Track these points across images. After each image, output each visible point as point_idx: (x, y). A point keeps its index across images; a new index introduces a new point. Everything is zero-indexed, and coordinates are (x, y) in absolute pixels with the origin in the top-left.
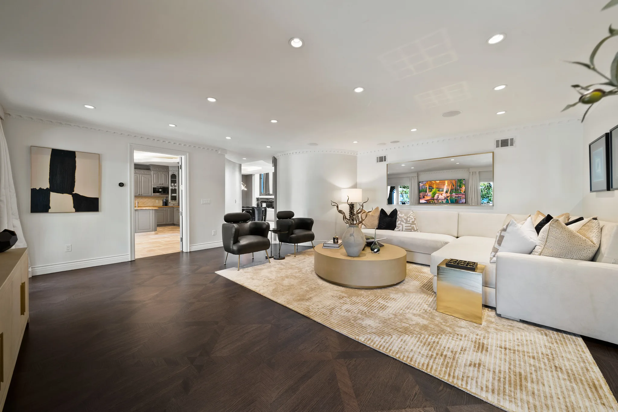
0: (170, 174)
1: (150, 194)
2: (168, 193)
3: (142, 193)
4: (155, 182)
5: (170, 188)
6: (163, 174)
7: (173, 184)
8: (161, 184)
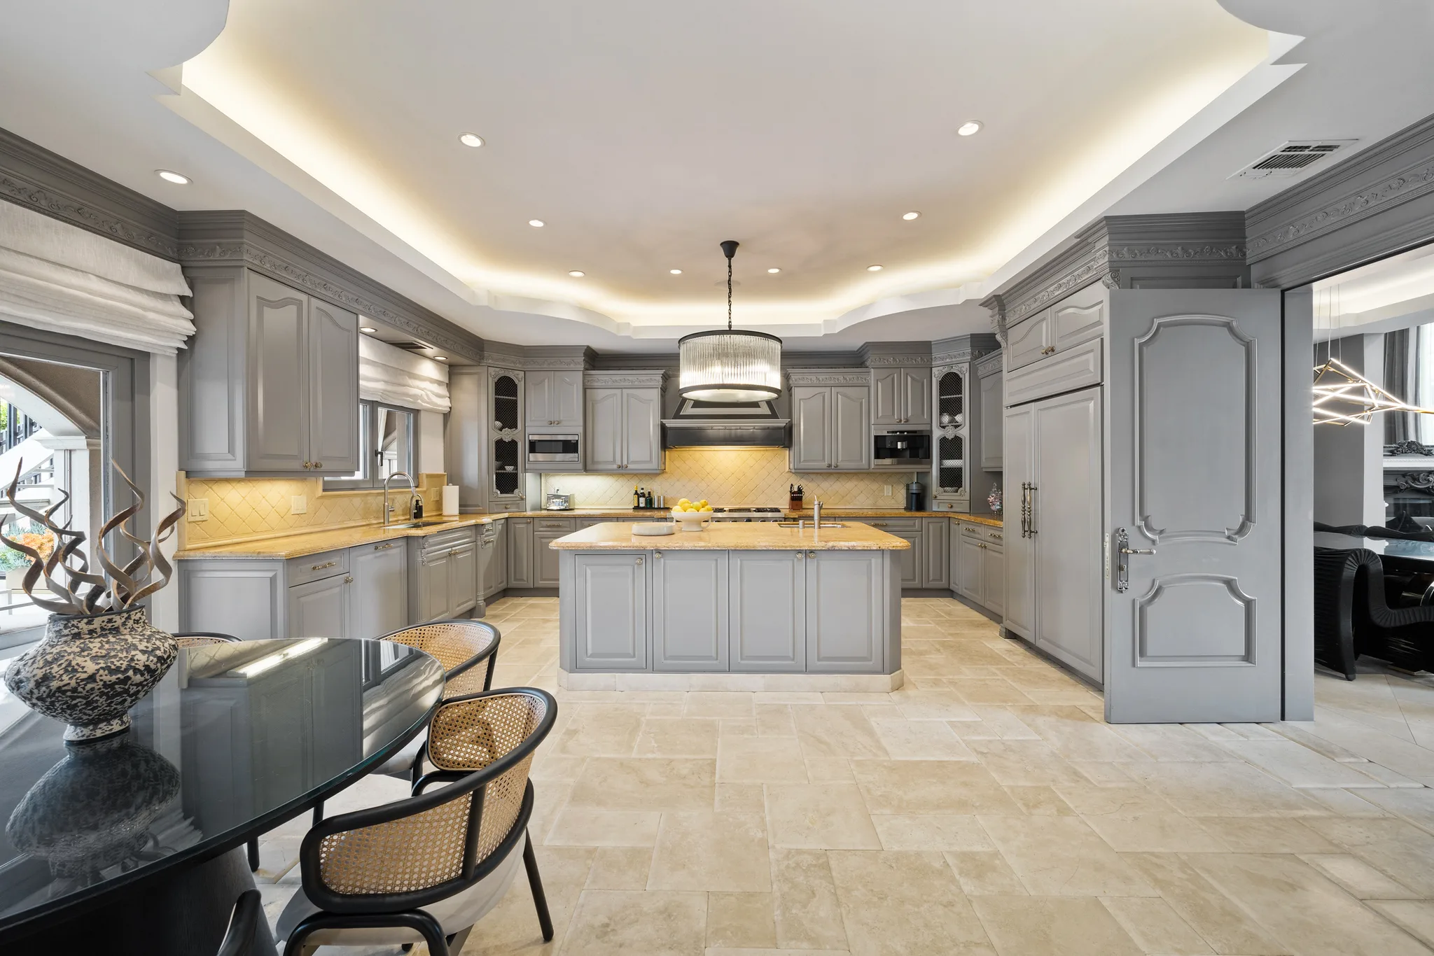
1: (864, 462)
2: (928, 455)
3: (840, 458)
4: (880, 415)
5: (937, 434)
6: (909, 379)
8: (902, 422)
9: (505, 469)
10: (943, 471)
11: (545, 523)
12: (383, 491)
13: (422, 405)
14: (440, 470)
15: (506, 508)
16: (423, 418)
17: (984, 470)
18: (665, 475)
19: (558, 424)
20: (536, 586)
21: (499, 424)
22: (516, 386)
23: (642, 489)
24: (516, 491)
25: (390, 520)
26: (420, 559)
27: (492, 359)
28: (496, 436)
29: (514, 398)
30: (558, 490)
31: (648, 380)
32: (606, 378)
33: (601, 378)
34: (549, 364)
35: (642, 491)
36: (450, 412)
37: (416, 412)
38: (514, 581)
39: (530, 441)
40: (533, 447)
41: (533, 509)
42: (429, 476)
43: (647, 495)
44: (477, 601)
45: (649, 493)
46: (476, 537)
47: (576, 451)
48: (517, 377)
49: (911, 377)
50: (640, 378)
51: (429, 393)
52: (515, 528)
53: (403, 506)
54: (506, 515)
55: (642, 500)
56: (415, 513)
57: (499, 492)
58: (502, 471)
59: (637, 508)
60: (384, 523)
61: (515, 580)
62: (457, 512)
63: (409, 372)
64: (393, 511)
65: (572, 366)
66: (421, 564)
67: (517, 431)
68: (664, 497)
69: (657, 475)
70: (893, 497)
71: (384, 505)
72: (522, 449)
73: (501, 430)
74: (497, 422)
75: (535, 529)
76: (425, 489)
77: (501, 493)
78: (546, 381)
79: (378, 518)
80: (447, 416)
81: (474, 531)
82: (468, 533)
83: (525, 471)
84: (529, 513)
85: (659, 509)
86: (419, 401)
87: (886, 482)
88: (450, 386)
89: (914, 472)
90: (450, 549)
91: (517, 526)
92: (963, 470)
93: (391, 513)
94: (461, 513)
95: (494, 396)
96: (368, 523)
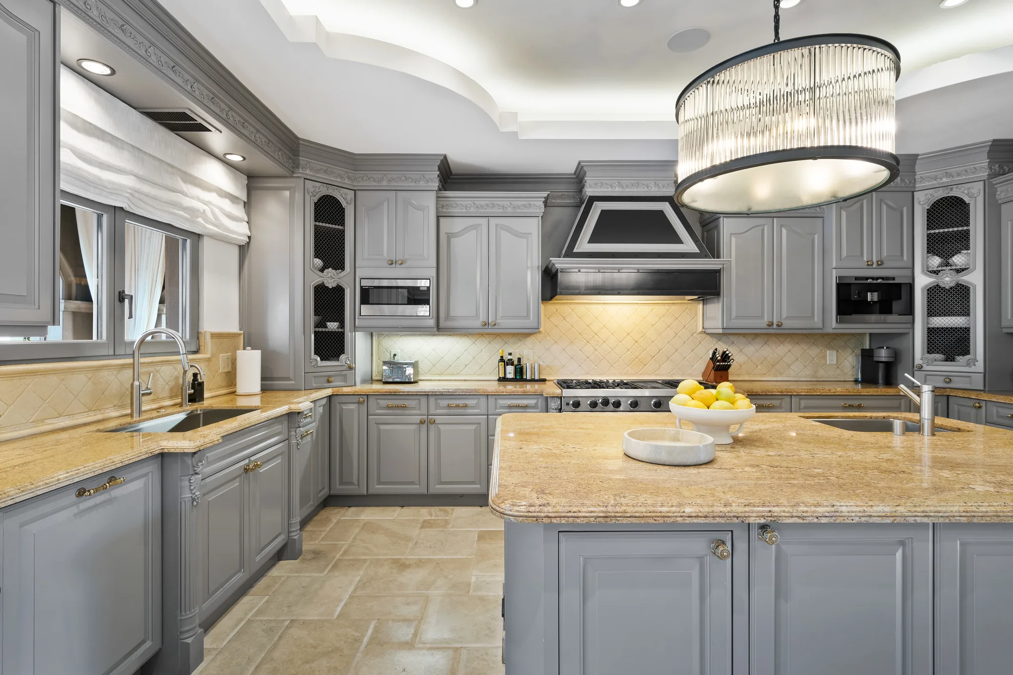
0: (923, 201)
1: (817, 321)
2: (910, 311)
3: (784, 315)
4: (844, 254)
5: (922, 281)
6: (884, 207)
7: (936, 261)
8: (874, 266)
9: (326, 327)
10: (932, 333)
11: (383, 403)
12: (130, 361)
13: (206, 228)
14: (234, 327)
15: (329, 381)
16: (207, 245)
17: (1005, 330)
18: (539, 336)
19: (401, 264)
20: (371, 491)
21: (319, 262)
22: (342, 210)
23: (510, 354)
24: (342, 357)
25: (144, 408)
26: (187, 495)
27: (312, 170)
28: (317, 279)
29: (340, 227)
30: (395, 355)
31: (525, 206)
32: (468, 202)
33: (460, 201)
34: (389, 180)
35: (510, 357)
36: (248, 243)
37: (197, 237)
38: (340, 484)
39: (361, 287)
40: (367, 296)
41: (364, 381)
42: (215, 336)
43: (516, 363)
44: (289, 532)
45: (519, 360)
46: (289, 431)
47: (426, 302)
48: (344, 198)
49: (888, 205)
50: (513, 203)
51: (217, 211)
52: (342, 409)
53: (172, 384)
54: (329, 392)
55: (510, 370)
56: (190, 395)
57: (319, 359)
58: (324, 330)
59: (503, 380)
60: (131, 415)
61: (342, 483)
62: (257, 388)
63: (185, 173)
64: (150, 394)
65: (422, 184)
66: (189, 504)
67: (343, 273)
68: (539, 366)
69: (528, 335)
70: (838, 365)
71: (132, 385)
72: (350, 298)
73: (322, 270)
74: (317, 260)
75: (371, 412)
76: (208, 356)
77: (322, 360)
78: (386, 204)
79: (122, 407)
80: (244, 249)
81: (286, 423)
82: (277, 428)
83: (355, 328)
84: (360, 388)
85: (533, 380)
86: (200, 220)
87: (829, 347)
88: (248, 205)
89: (865, 334)
90: (247, 461)
91: (345, 407)
92: (971, 331)
93: (144, 398)
94: (264, 389)
95: (313, 223)
96: (99, 417)
